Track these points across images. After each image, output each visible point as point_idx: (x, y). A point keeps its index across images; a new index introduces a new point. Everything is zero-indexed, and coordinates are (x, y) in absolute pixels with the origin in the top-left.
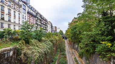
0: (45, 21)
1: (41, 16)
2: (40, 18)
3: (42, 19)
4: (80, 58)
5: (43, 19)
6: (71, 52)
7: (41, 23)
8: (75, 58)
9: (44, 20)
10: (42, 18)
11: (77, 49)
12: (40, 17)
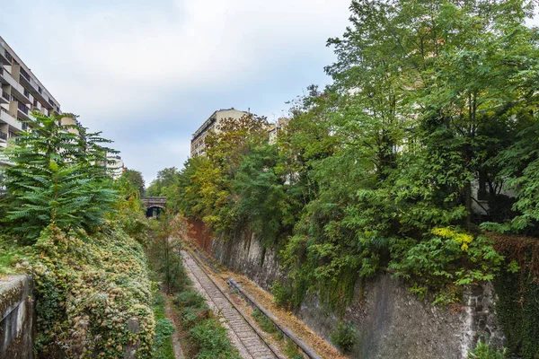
0: (50, 109)
1: (25, 76)
2: (21, 90)
3: (31, 99)
4: (282, 313)
5: (38, 98)
6: (222, 289)
7: (20, 118)
8: (260, 314)
9: (44, 105)
10: (29, 90)
11: (253, 271)
12: (22, 82)
